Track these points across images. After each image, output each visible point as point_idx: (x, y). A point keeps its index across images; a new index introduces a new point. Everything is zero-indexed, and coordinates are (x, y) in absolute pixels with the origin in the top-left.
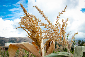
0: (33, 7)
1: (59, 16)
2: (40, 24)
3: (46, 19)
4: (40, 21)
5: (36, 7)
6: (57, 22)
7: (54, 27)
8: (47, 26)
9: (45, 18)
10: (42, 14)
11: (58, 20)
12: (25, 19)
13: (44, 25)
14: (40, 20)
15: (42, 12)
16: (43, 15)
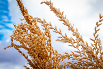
0: (42, 3)
1: (100, 21)
2: (59, 37)
3: (71, 29)
4: (60, 31)
5: (48, 4)
6: (94, 35)
7: (87, 45)
8: (75, 43)
9: (69, 26)
10: (61, 18)
11: (98, 31)
12: (23, 29)
13: (68, 41)
14: (60, 29)
15: (63, 14)
16: (64, 21)
